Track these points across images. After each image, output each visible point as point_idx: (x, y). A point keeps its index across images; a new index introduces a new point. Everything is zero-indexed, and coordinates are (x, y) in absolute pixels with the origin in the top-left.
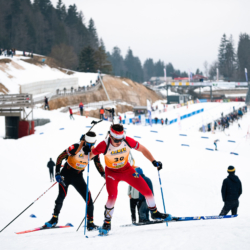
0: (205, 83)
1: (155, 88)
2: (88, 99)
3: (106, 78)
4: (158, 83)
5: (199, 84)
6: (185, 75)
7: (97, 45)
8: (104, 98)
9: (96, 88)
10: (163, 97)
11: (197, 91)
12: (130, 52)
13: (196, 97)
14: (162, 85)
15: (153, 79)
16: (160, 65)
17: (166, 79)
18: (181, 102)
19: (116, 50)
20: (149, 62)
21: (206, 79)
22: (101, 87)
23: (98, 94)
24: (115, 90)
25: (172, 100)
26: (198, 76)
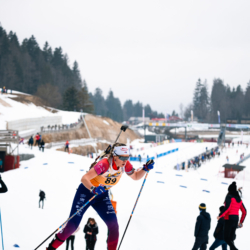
0: (180, 124)
1: (133, 127)
2: (71, 136)
3: (88, 117)
4: (136, 122)
5: (174, 125)
6: (161, 116)
7: (80, 86)
8: (85, 136)
9: (79, 126)
10: (140, 137)
11: (172, 131)
12: (111, 93)
13: (172, 137)
14: (140, 125)
15: (132, 119)
16: (139, 106)
17: (144, 120)
19: (98, 91)
20: (129, 103)
21: (181, 120)
22: (83, 125)
23: (80, 132)
24: (96, 129)
25: (148, 139)
26: (174, 118)
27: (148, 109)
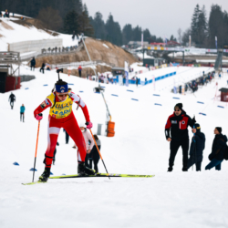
0: (178, 48)
1: (132, 51)
2: (71, 59)
3: (88, 40)
4: (135, 46)
5: (173, 49)
6: (160, 41)
7: (81, 10)
8: (85, 59)
9: (79, 49)
10: (139, 60)
11: (171, 55)
12: (111, 17)
13: (169, 61)
14: (139, 49)
15: (131, 43)
16: (138, 30)
17: (142, 44)
18: (156, 65)
19: (98, 15)
20: (128, 27)
21: (179, 45)
22: (83, 48)
23: (80, 55)
24: (96, 52)
25: (148, 63)
26: (172, 42)
27: (147, 33)
